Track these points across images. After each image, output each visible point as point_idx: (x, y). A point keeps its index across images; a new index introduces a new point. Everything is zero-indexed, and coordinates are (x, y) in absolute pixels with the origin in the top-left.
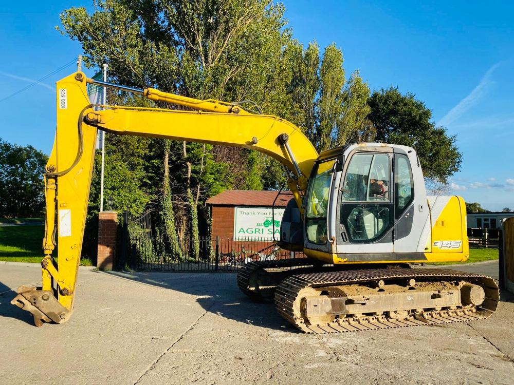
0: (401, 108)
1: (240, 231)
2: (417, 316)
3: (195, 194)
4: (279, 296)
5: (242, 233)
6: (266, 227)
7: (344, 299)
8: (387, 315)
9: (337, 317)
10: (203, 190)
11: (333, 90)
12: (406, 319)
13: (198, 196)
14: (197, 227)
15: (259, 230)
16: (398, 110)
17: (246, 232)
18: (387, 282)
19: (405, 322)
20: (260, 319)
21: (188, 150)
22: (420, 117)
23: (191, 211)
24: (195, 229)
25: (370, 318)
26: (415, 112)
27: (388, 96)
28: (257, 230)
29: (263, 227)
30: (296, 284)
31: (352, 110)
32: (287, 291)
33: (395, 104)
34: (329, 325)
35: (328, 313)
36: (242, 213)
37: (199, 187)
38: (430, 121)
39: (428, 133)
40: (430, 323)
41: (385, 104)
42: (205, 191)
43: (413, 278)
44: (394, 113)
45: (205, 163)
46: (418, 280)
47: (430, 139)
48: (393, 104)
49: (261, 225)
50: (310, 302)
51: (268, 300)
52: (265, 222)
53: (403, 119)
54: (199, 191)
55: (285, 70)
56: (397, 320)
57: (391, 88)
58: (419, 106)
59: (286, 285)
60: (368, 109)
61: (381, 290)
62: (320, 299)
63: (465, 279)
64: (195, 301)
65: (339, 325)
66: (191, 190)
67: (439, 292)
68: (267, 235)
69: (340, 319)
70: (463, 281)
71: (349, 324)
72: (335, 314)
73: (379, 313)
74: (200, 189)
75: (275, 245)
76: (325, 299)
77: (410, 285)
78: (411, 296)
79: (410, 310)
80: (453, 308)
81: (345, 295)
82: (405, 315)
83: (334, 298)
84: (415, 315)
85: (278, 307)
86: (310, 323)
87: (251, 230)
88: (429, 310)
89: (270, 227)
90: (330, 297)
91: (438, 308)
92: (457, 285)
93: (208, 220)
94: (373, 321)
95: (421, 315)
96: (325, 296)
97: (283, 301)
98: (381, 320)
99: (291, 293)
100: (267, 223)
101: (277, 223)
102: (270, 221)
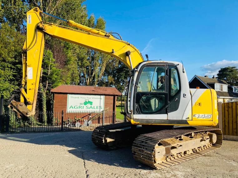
1: (70, 108)
3: (45, 86)
4: (137, 149)
5: (71, 109)
6: (85, 105)
7: (170, 146)
8: (185, 153)
9: (167, 157)
12: (191, 154)
13: (47, 87)
14: (45, 105)
15: (81, 107)
17: (73, 108)
20: (121, 161)
24: (44, 106)
25: (179, 155)
28: (80, 107)
29: (83, 105)
30: (149, 141)
32: (144, 146)
34: (163, 162)
35: (164, 156)
36: (72, 97)
37: (47, 82)
40: (203, 154)
42: (51, 84)
45: (51, 68)
51: (113, 148)
54: (47, 85)
56: (188, 155)
59: (141, 142)
61: (181, 140)
62: (161, 148)
63: (209, 131)
64: (68, 152)
65: (167, 161)
66: (42, 84)
67: (203, 138)
68: (86, 109)
69: (167, 158)
70: (208, 132)
71: (171, 160)
72: (167, 156)
73: (183, 153)
74: (48, 84)
75: (90, 115)
76: (162, 148)
77: (192, 135)
78: (194, 142)
79: (194, 148)
80: (207, 145)
81: (169, 144)
82: (191, 152)
83: (166, 147)
84: (194, 151)
85: (135, 154)
86: (156, 163)
87: (77, 107)
88: (199, 148)
89: (87, 105)
90: (164, 146)
91: (202, 146)
92: (206, 134)
93: (52, 101)
94: (180, 156)
95: (196, 150)
96: (161, 146)
97: (141, 152)
98: (182, 155)
99: (148, 146)
100: (86, 103)
101: (91, 103)
102: (88, 102)
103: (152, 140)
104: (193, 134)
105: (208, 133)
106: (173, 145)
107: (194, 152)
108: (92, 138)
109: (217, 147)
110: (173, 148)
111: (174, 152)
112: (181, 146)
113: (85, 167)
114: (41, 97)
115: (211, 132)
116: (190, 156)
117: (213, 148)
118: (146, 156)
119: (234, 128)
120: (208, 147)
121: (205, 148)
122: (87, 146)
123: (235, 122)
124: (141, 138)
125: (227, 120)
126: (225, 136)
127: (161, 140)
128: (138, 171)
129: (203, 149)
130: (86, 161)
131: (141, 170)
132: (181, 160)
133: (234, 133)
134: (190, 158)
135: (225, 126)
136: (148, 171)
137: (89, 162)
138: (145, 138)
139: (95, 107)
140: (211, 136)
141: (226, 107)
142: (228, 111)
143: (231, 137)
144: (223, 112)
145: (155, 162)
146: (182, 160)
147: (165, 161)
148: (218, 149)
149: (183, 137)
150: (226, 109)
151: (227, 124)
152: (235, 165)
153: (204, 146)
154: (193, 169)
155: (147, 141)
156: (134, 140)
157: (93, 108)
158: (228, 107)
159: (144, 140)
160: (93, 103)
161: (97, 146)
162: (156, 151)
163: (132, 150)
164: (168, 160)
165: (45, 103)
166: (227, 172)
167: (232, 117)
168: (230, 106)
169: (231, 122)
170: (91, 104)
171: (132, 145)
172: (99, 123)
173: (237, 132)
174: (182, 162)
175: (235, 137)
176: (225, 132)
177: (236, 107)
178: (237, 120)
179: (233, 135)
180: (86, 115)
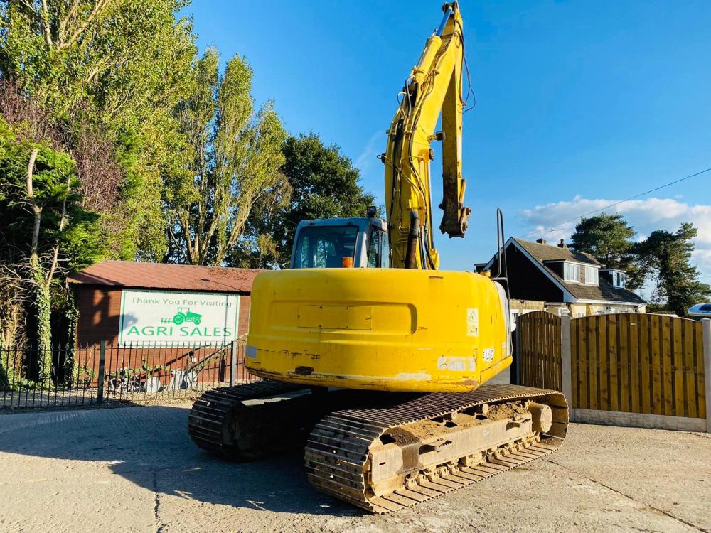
0: (325, 164)
1: (130, 332)
2: (490, 458)
3: (47, 266)
5: (133, 335)
6: (177, 324)
7: (417, 445)
8: (462, 462)
9: (408, 476)
10: (63, 257)
11: (237, 124)
12: (480, 465)
13: (53, 268)
14: (49, 326)
15: (166, 329)
16: (320, 166)
17: (140, 332)
19: (482, 468)
20: (273, 495)
21: (36, 184)
22: (347, 177)
23: (38, 296)
24: (44, 328)
25: (443, 469)
26: (342, 171)
27: (307, 145)
28: (163, 329)
29: (172, 324)
30: (354, 430)
31: (263, 158)
32: (338, 444)
33: (317, 156)
34: (395, 493)
35: (399, 474)
36: (136, 300)
37: (56, 252)
38: (358, 184)
39: (355, 199)
40: (512, 466)
41: (303, 154)
42: (67, 260)
43: (486, 403)
44: (316, 168)
46: (490, 404)
47: (357, 207)
48: (314, 156)
49: (169, 321)
50: (377, 459)
52: (175, 317)
53: (325, 177)
54: (56, 260)
55: (182, 78)
56: (470, 468)
57: (311, 134)
58: (345, 164)
59: (333, 433)
60: (282, 159)
61: (451, 425)
62: (389, 451)
63: (531, 398)
64: (110, 472)
65: (407, 488)
66: (39, 256)
67: (514, 420)
68: (179, 338)
69: (409, 480)
70: (529, 401)
71: (419, 485)
72: (408, 473)
73: (455, 462)
74: (59, 257)
75: (191, 354)
76: (394, 450)
77: (482, 412)
78: (488, 429)
79: (486, 450)
80: (524, 440)
81: (416, 439)
82: (480, 459)
83: (405, 447)
84: (489, 457)
85: (313, 471)
86: (373, 494)
87: (152, 329)
88: (502, 446)
89: (184, 324)
90: (400, 444)
91: (511, 443)
92: (524, 406)
93: (70, 311)
94: (445, 474)
95: (494, 455)
96: (391, 444)
97: (330, 462)
98: (454, 471)
99: (351, 447)
100: (179, 319)
101: (196, 318)
102: (186, 315)
103: (362, 427)
104: (486, 409)
105: (528, 403)
106: (425, 442)
107: (487, 459)
108: (190, 426)
109: (552, 444)
110: (427, 449)
111: (427, 461)
112: (448, 442)
113: (157, 516)
114: (34, 298)
115: (538, 400)
116: (476, 472)
117: (542, 446)
118: (344, 474)
119: (601, 388)
120: (528, 445)
121: (521, 448)
122: (172, 449)
123: (605, 372)
124: (333, 422)
125: (583, 367)
126: (578, 412)
127: (387, 426)
128: (318, 520)
129: (514, 451)
130: (164, 497)
131: (327, 517)
132: (448, 483)
133: (604, 403)
134: (475, 478)
135: (579, 382)
136: (349, 519)
137: (173, 498)
138: (345, 422)
139: (210, 332)
140: (536, 414)
141: (580, 328)
143: (595, 413)
144: (575, 343)
145: (370, 492)
146: (452, 484)
147: (401, 490)
148: (554, 448)
149: (456, 416)
150: (582, 334)
151: (583, 378)
152: (594, 492)
153: (516, 442)
154: (478, 508)
155: (349, 429)
156: (312, 428)
157: (203, 333)
158: (588, 330)
159: (340, 427)
160: (202, 319)
161: (205, 451)
162: (373, 459)
163: (305, 458)
164: (411, 484)
165: (48, 317)
166: (569, 515)
167: (598, 359)
168: (592, 325)
170: (198, 322)
171: (306, 444)
172: (222, 379)
173: (609, 401)
174: (450, 490)
175: (604, 414)
176: (578, 400)
177: (608, 329)
178: (609, 365)
179: (599, 408)
180: (178, 357)
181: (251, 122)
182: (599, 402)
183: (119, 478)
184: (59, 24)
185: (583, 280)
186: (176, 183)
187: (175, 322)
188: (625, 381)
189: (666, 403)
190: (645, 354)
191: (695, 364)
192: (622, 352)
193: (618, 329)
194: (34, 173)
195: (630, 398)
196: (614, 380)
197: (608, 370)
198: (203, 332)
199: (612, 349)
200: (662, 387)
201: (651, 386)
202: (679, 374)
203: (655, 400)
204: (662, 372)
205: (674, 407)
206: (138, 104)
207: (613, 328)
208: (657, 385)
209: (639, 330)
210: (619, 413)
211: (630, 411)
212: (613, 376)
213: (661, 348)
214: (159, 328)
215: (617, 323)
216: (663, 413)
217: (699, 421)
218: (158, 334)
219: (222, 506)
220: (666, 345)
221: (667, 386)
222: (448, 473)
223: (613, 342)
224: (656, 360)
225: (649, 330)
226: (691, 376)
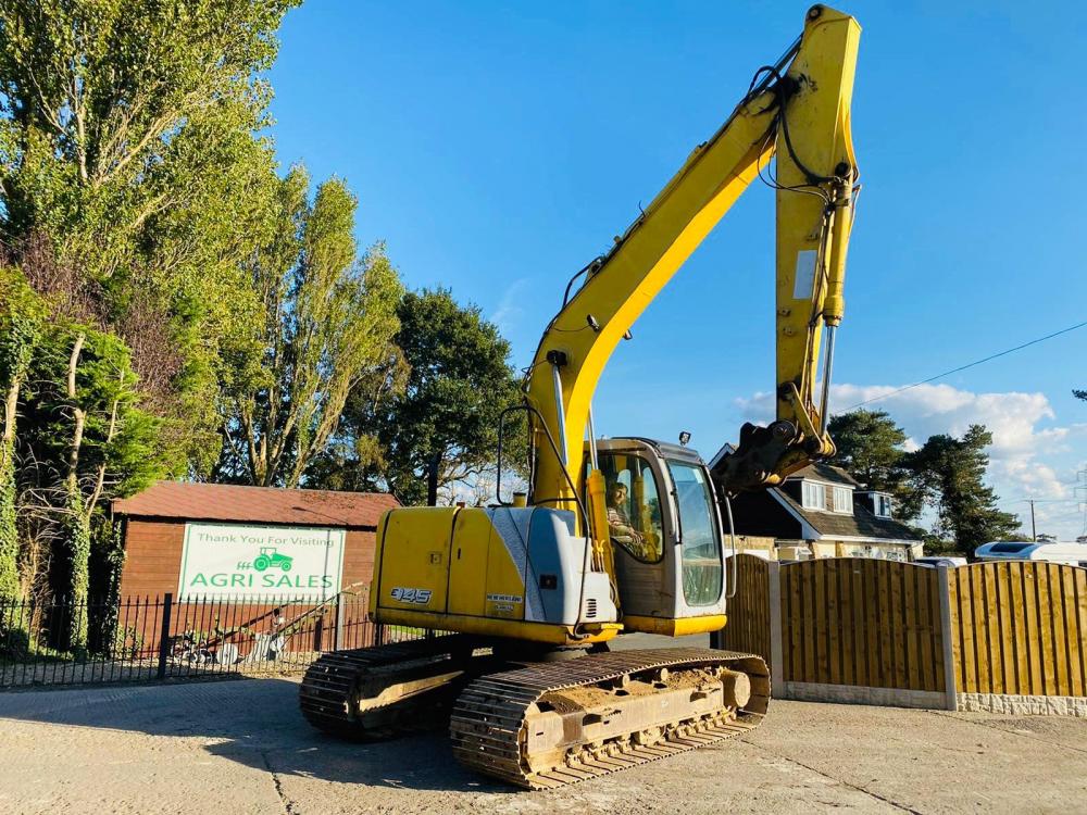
0: (459, 333)
1: (195, 581)
2: (670, 736)
3: (88, 490)
4: (467, 722)
5: (199, 586)
6: (260, 570)
7: (581, 715)
8: (634, 738)
9: (570, 751)
10: (111, 479)
11: (332, 274)
12: (657, 743)
13: (97, 494)
14: (86, 572)
15: (243, 577)
16: (452, 335)
17: (209, 582)
18: (633, 677)
19: (659, 747)
20: (412, 774)
21: (82, 381)
22: (492, 352)
23: (75, 531)
24: (81, 576)
25: (611, 746)
26: (484, 343)
27: (434, 305)
28: (240, 578)
29: (252, 570)
30: (507, 694)
31: (368, 323)
32: (490, 710)
33: (448, 321)
34: (554, 770)
35: (559, 746)
36: (204, 537)
37: (102, 471)
38: (508, 362)
39: (502, 384)
40: (696, 745)
41: (427, 318)
42: (115, 482)
43: (664, 667)
44: (446, 339)
45: (121, 412)
46: (671, 669)
47: (506, 395)
48: (443, 322)
50: (533, 727)
53: (459, 351)
54: (101, 482)
56: (645, 746)
57: (440, 289)
58: (489, 333)
59: (483, 699)
60: (396, 324)
61: (621, 693)
62: (547, 720)
63: (724, 663)
64: (207, 753)
65: (568, 766)
66: (78, 477)
67: (700, 689)
68: (261, 590)
69: (571, 757)
70: (721, 668)
71: (582, 763)
72: (570, 747)
73: (626, 737)
74: (106, 478)
75: (277, 612)
76: (554, 720)
77: (660, 679)
78: (667, 700)
79: (665, 724)
80: (714, 715)
81: (580, 708)
82: (657, 736)
83: (566, 716)
84: (666, 731)
86: (530, 770)
87: (224, 578)
88: (686, 722)
89: (269, 570)
90: (560, 712)
91: (697, 719)
92: (714, 674)
93: (114, 552)
94: (615, 752)
95: (675, 733)
96: (551, 712)
97: (480, 732)
98: (625, 749)
99: (505, 712)
100: (262, 563)
101: (284, 562)
102: (271, 557)
103: (517, 690)
104: (665, 674)
105: (721, 670)
106: (589, 711)
107: (666, 736)
108: (302, 698)
109: (750, 722)
110: (592, 719)
111: (593, 734)
112: (617, 712)
113: (281, 794)
114: (69, 533)
115: (733, 665)
116: (652, 751)
117: (737, 724)
118: (497, 744)
119: (819, 654)
120: (720, 724)
121: (710, 726)
122: (276, 730)
123: (823, 633)
124: (484, 686)
125: (796, 629)
126: (791, 686)
128: (468, 796)
129: (702, 729)
130: (283, 777)
131: (476, 794)
132: (617, 762)
133: (822, 674)
134: (650, 756)
135: (792, 647)
136: (502, 796)
137: (293, 777)
138: (497, 686)
139: (304, 581)
140: (729, 683)
141: (792, 577)
142: (800, 592)
143: (812, 687)
144: (786, 597)
145: (526, 767)
146: (621, 762)
147: (562, 767)
148: (751, 726)
149: (627, 683)
150: (794, 584)
151: (796, 642)
152: (785, 770)
153: (703, 718)
154: (648, 785)
155: (502, 693)
157: (294, 585)
158: (802, 580)
159: (492, 691)
160: (293, 563)
162: (530, 727)
163: (450, 728)
164: (574, 763)
165: (86, 561)
166: (748, 790)
167: (814, 617)
168: (807, 574)
169: (809, 631)
170: (287, 568)
171: (452, 712)
172: (317, 647)
173: (828, 671)
174: (618, 768)
175: (823, 688)
176: (792, 671)
177: (826, 577)
178: (828, 624)
179: (817, 681)
180: (259, 616)
181: (351, 271)
182: (817, 673)
183: (221, 760)
184: (98, 152)
185: (830, 506)
186: (238, 359)
187: (256, 568)
188: (847, 646)
189: (897, 673)
190: (871, 609)
191: (931, 623)
192: (843, 606)
193: (838, 578)
194: (77, 366)
195: (854, 667)
196: (834, 644)
197: (828, 630)
198: (293, 581)
199: (831, 604)
200: (893, 652)
201: (879, 653)
202: (912, 636)
203: (884, 669)
204: (892, 632)
205: (907, 676)
206: (202, 259)
207: (832, 577)
208: (886, 652)
209: (864, 579)
210: (841, 686)
211: (855, 683)
212: (834, 639)
213: (890, 603)
214: (234, 576)
215: (838, 571)
216: (895, 686)
217: (937, 695)
218: (233, 585)
219: (355, 785)
220: (896, 598)
221: (898, 649)
222: (618, 751)
223: (832, 596)
224: (885, 617)
225: (876, 579)
226: (926, 637)
